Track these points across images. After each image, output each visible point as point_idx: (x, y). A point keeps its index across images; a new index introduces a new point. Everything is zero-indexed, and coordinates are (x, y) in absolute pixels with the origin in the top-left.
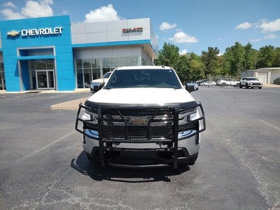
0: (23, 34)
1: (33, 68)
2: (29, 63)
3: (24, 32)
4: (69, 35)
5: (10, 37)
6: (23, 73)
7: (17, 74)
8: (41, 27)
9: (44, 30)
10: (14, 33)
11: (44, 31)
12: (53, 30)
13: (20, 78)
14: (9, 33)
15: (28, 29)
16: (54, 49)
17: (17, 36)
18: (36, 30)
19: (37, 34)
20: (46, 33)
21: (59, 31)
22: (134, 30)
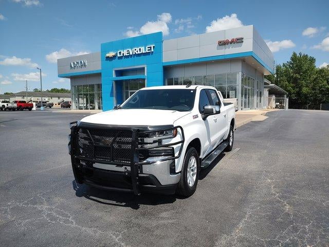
0: (119, 55)
1: (127, 88)
2: (124, 83)
3: (120, 53)
4: (161, 52)
5: (108, 58)
6: (117, 93)
7: (112, 95)
8: (134, 47)
9: (138, 49)
10: (111, 54)
11: (136, 50)
12: (145, 49)
13: (114, 98)
14: (107, 55)
15: (123, 49)
16: (146, 68)
17: (114, 57)
18: (130, 50)
19: (131, 54)
20: (139, 52)
21: (151, 49)
22: (232, 42)
